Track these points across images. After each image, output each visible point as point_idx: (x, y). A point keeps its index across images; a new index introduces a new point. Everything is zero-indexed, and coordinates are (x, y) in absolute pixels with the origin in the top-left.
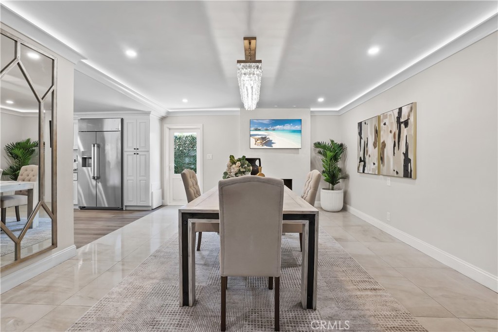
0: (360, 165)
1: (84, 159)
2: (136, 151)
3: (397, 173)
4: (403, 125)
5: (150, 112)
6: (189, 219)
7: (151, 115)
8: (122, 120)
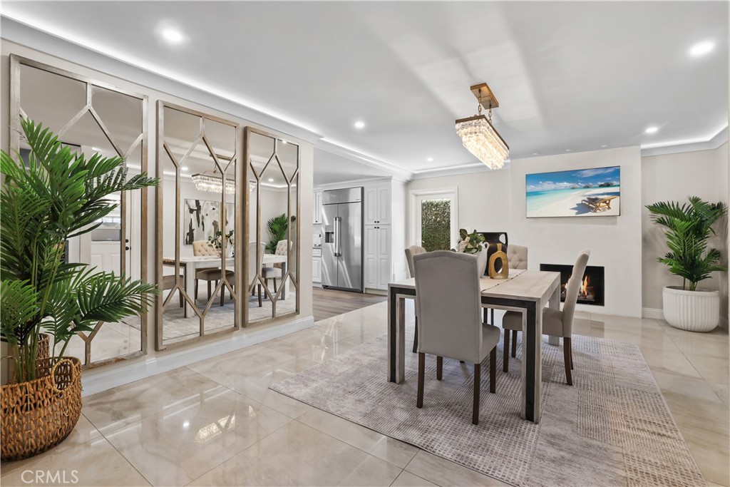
1: (328, 234)
2: (376, 224)
5: (391, 177)
6: (397, 294)
7: (392, 181)
8: (363, 189)
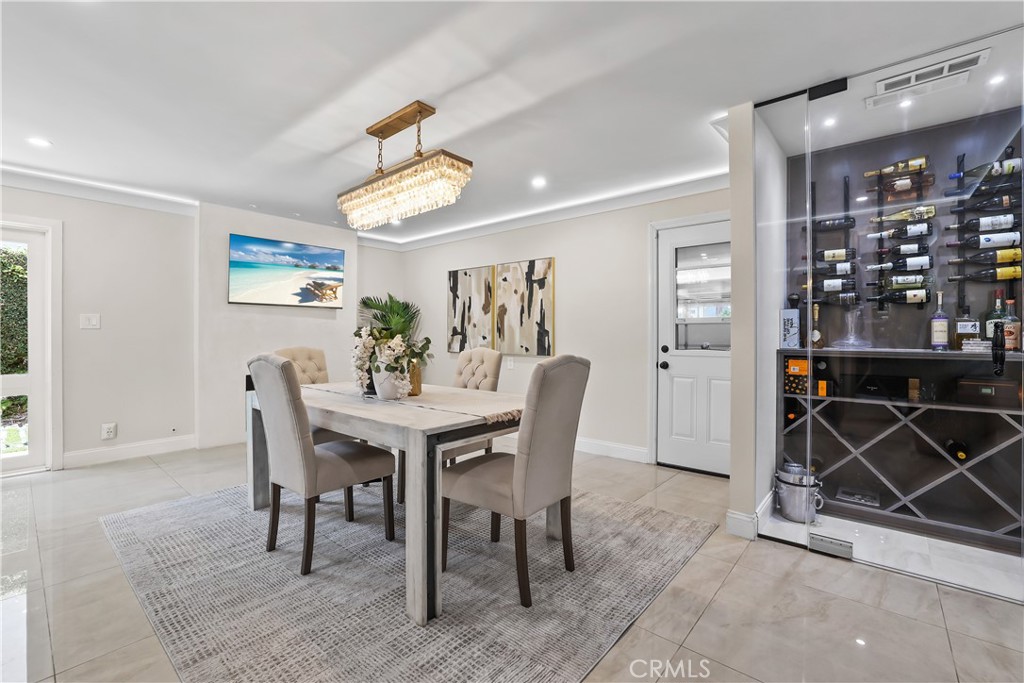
0: (452, 340)
3: (527, 350)
4: (535, 285)
